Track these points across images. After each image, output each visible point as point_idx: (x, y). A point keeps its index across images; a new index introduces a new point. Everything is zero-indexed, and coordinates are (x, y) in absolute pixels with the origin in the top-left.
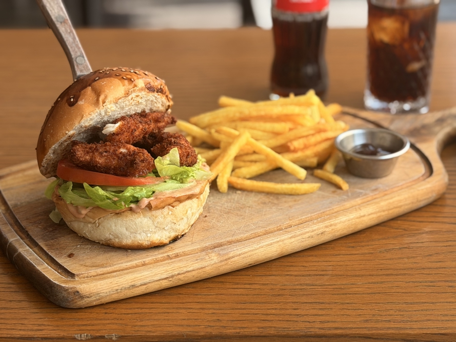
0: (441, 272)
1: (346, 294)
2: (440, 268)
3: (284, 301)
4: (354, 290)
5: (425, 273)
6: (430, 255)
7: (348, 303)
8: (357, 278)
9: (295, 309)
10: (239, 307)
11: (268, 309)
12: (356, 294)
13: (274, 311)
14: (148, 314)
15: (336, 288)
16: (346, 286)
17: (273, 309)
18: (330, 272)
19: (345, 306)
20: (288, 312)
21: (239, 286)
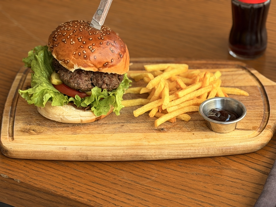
0: (213, 198)
1: (149, 194)
2: (215, 195)
3: (115, 188)
4: (156, 193)
5: (204, 195)
6: (218, 185)
7: (145, 200)
8: (165, 186)
9: (115, 195)
10: (89, 184)
11: (102, 190)
12: (154, 196)
13: (104, 192)
14: (43, 173)
15: (148, 189)
16: (154, 190)
17: (105, 191)
18: (153, 178)
19: (142, 202)
20: (110, 195)
21: (100, 171)
